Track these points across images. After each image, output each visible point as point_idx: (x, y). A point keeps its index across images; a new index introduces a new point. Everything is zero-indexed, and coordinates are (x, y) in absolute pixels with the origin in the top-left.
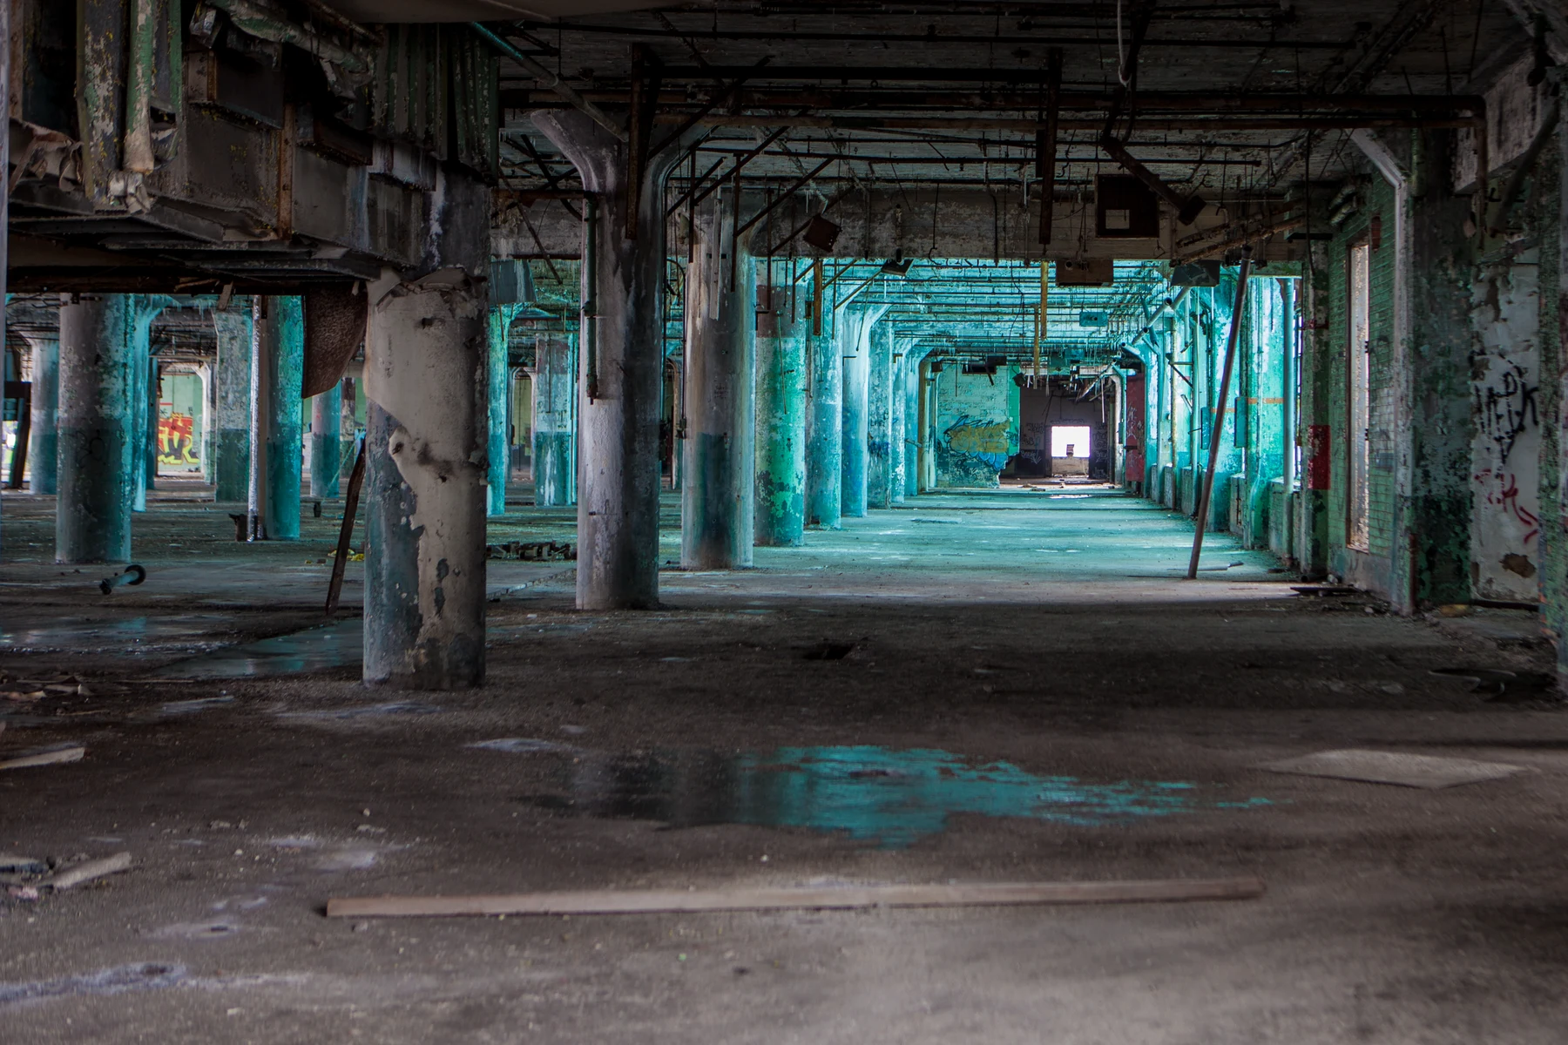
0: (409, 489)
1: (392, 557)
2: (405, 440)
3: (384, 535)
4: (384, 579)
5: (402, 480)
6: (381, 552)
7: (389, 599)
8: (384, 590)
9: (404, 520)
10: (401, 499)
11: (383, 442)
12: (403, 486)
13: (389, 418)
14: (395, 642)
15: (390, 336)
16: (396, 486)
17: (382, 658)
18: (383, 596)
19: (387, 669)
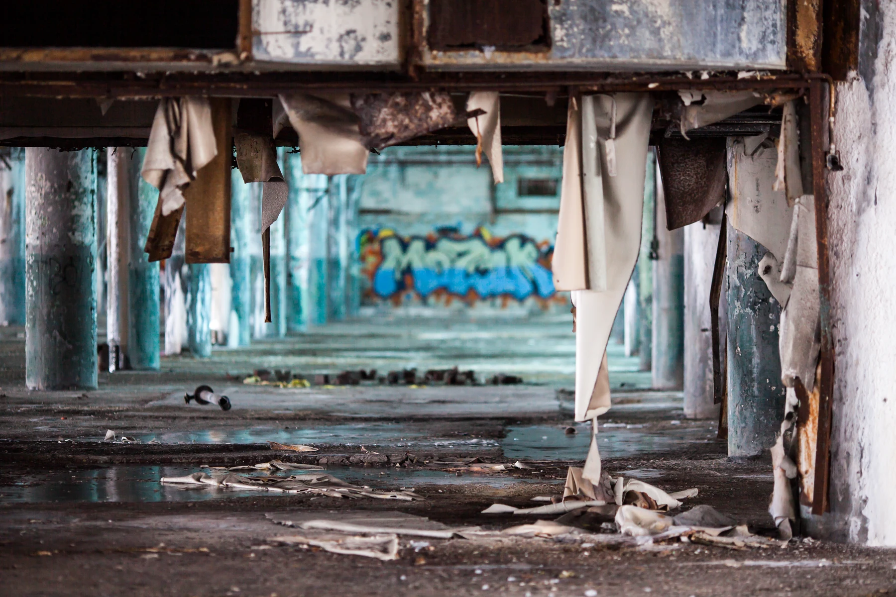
0: (776, 302)
1: (762, 358)
2: (772, 263)
3: (755, 340)
4: (755, 375)
5: (770, 295)
6: (751, 354)
7: (760, 391)
8: (756, 384)
9: (772, 328)
10: (769, 312)
11: (752, 264)
12: (771, 300)
13: (758, 246)
14: (766, 426)
15: (757, 180)
16: (765, 300)
17: (754, 438)
18: (755, 389)
19: (760, 448)
